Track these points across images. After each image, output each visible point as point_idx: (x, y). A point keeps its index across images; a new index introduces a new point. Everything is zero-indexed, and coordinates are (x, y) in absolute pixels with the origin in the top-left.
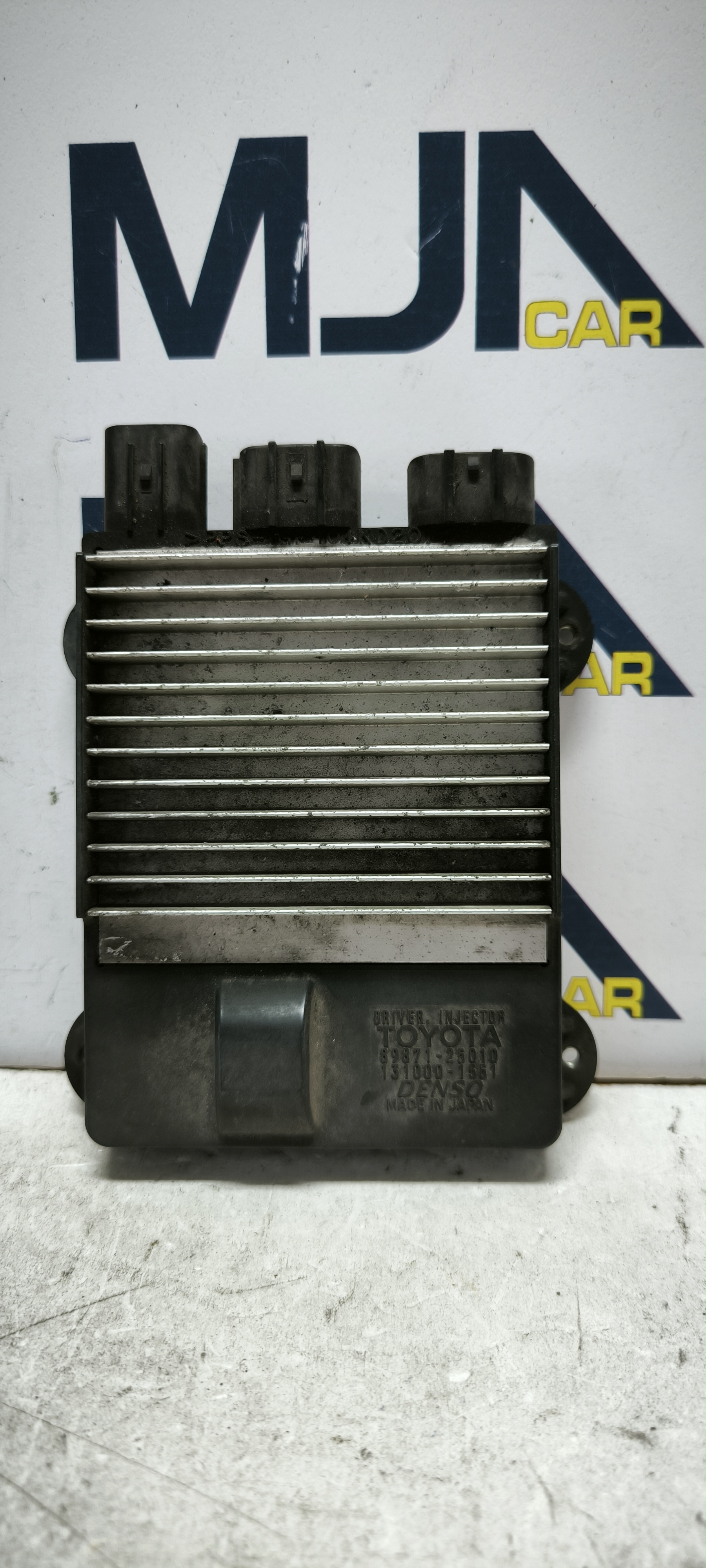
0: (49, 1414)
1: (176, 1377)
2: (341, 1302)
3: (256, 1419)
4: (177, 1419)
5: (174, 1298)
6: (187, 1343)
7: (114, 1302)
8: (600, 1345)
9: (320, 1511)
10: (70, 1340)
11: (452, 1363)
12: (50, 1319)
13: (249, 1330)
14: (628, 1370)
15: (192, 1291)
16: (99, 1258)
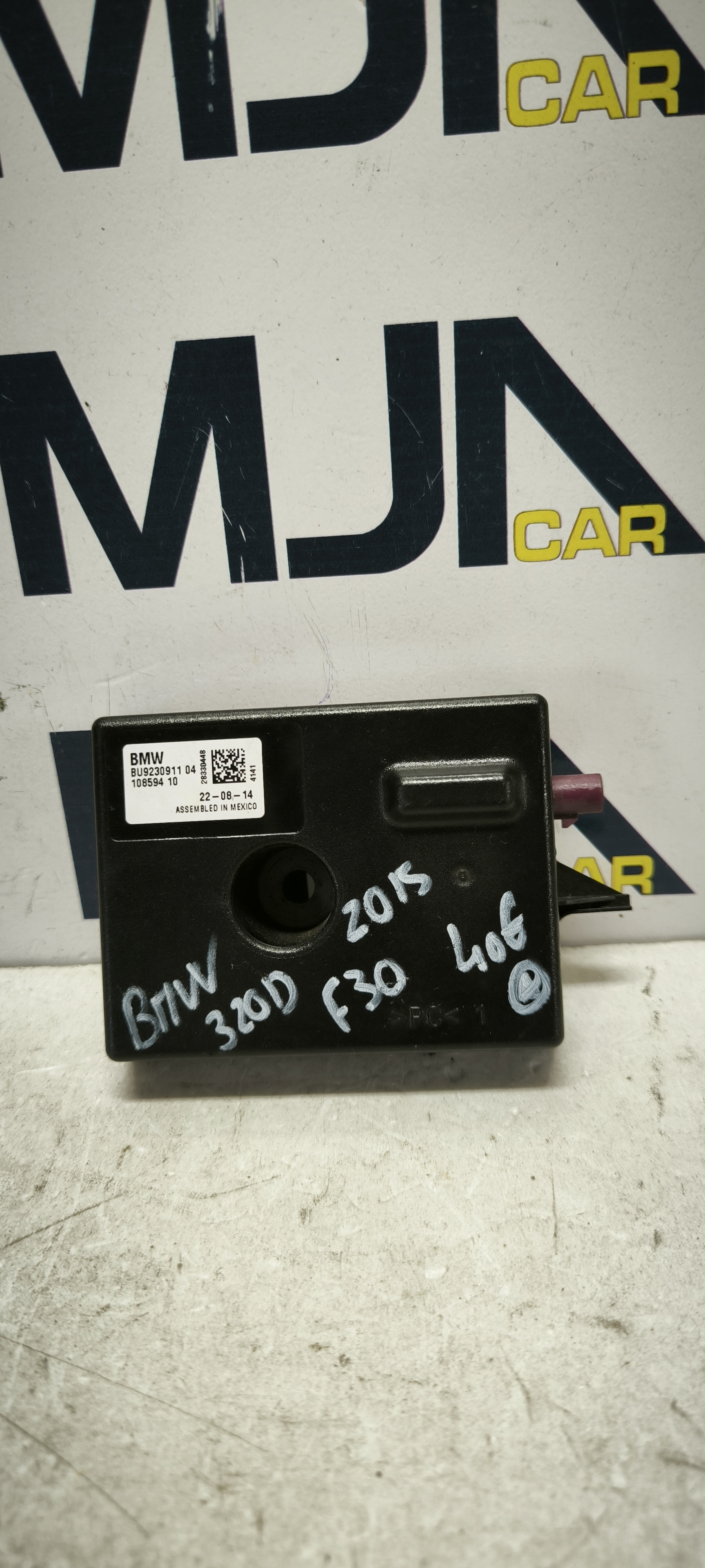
0: (30, 1338)
1: (154, 1291)
2: (316, 1201)
3: (234, 1331)
4: (156, 1335)
5: (149, 1207)
6: (163, 1254)
7: (89, 1215)
8: (575, 1231)
9: (300, 1423)
10: (46, 1259)
11: (428, 1259)
12: (26, 1237)
13: (224, 1236)
14: (603, 1255)
15: (165, 1198)
16: (71, 1169)
